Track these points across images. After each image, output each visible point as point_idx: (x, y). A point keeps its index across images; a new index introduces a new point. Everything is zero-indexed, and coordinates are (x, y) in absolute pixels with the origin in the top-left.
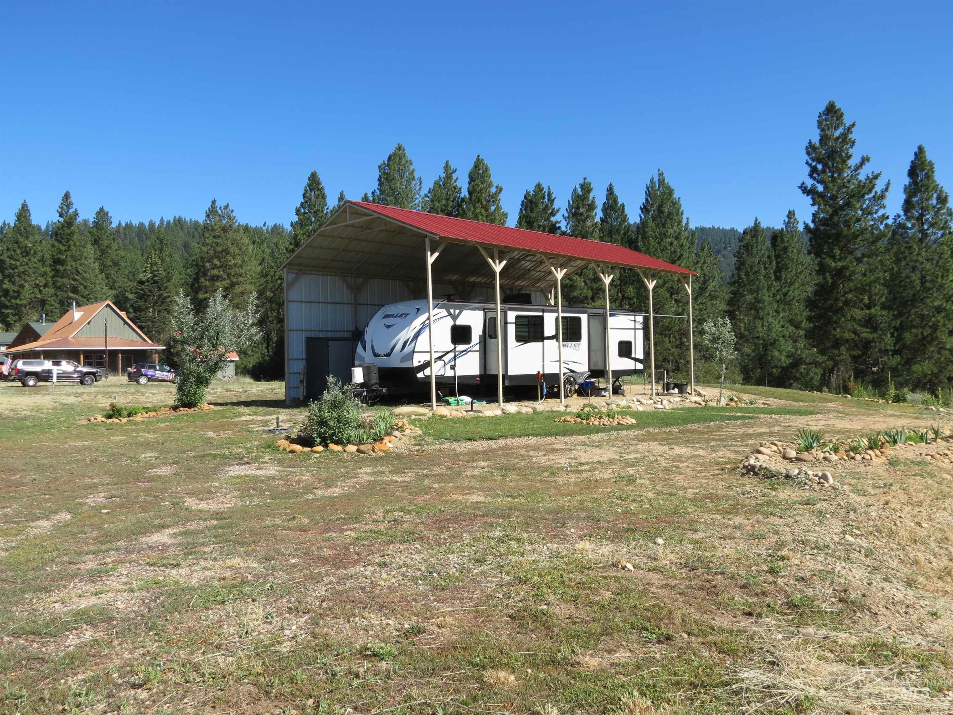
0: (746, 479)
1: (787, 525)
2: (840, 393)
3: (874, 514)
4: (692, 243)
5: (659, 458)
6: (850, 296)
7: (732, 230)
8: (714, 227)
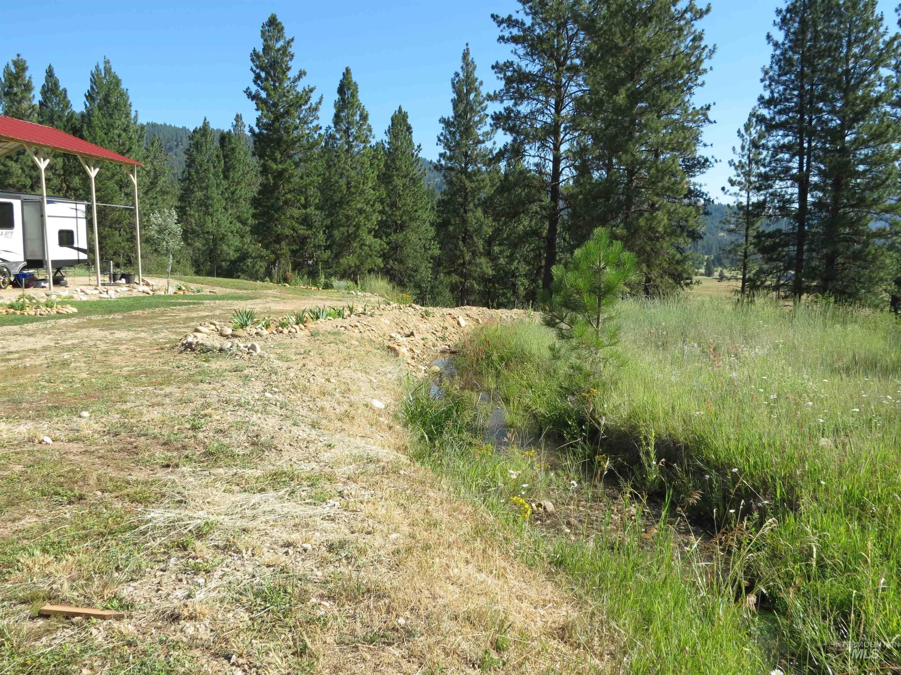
0: (184, 355)
1: (214, 389)
2: (280, 282)
3: (292, 375)
4: (141, 137)
5: (98, 342)
6: (289, 196)
7: (184, 128)
8: (165, 125)
